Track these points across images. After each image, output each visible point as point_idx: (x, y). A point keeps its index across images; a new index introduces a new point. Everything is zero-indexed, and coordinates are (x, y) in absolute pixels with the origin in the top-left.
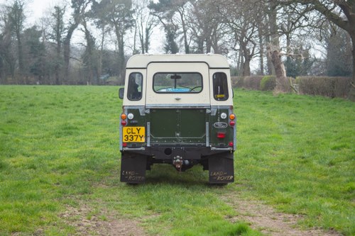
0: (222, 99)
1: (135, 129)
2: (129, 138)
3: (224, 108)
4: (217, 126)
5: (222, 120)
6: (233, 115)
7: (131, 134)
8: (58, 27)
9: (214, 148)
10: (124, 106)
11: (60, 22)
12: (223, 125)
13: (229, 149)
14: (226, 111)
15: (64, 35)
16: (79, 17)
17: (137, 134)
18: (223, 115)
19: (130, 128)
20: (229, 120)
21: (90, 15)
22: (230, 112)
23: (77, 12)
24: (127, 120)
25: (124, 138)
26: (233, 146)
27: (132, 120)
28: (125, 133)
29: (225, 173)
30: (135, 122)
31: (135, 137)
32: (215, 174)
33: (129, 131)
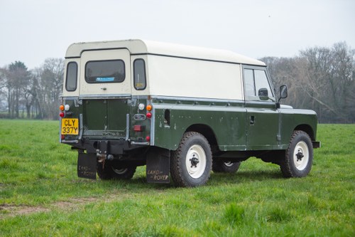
0: (141, 88)
1: (71, 120)
2: (67, 130)
3: (143, 98)
4: (136, 118)
5: (141, 111)
6: (150, 106)
7: (68, 126)
9: (133, 143)
10: (63, 97)
12: (142, 116)
14: (144, 101)
17: (72, 126)
18: (141, 106)
19: (67, 119)
20: (147, 112)
22: (148, 102)
24: (64, 112)
25: (63, 130)
26: (149, 140)
27: (69, 111)
28: (63, 126)
29: (161, 172)
30: (70, 113)
31: (71, 130)
32: (151, 172)
33: (67, 123)
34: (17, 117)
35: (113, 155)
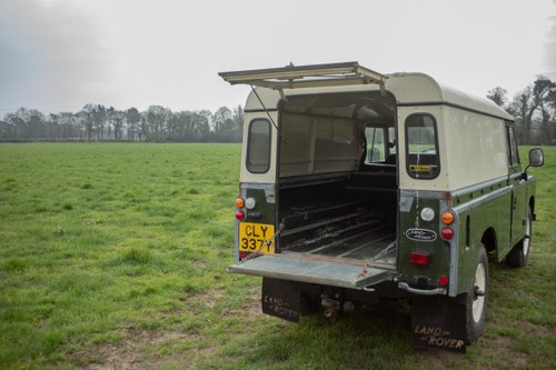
0: (425, 176)
1: (258, 226)
2: (250, 244)
3: (429, 196)
4: (412, 236)
5: (424, 224)
6: (450, 215)
7: (252, 237)
8: (524, 107)
9: (405, 285)
10: (241, 184)
11: (525, 105)
12: (428, 234)
13: (437, 291)
14: (434, 203)
15: (528, 113)
16: (538, 101)
17: (261, 238)
18: (427, 214)
19: (251, 225)
20: (441, 226)
21: (547, 99)
22: (443, 206)
23: (537, 97)
24: (245, 211)
25: (242, 243)
26: (446, 286)
27: (253, 210)
28: (243, 235)
29: (448, 333)
30: (258, 214)
31: (258, 244)
32: (424, 330)
33: (250, 231)
34: (133, 141)
35: (354, 302)
